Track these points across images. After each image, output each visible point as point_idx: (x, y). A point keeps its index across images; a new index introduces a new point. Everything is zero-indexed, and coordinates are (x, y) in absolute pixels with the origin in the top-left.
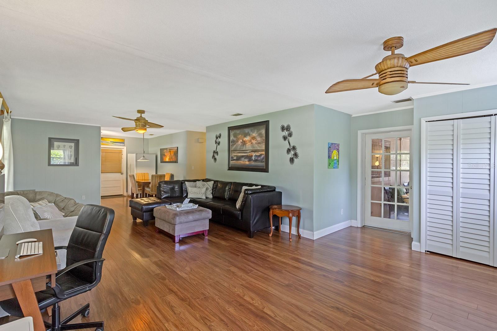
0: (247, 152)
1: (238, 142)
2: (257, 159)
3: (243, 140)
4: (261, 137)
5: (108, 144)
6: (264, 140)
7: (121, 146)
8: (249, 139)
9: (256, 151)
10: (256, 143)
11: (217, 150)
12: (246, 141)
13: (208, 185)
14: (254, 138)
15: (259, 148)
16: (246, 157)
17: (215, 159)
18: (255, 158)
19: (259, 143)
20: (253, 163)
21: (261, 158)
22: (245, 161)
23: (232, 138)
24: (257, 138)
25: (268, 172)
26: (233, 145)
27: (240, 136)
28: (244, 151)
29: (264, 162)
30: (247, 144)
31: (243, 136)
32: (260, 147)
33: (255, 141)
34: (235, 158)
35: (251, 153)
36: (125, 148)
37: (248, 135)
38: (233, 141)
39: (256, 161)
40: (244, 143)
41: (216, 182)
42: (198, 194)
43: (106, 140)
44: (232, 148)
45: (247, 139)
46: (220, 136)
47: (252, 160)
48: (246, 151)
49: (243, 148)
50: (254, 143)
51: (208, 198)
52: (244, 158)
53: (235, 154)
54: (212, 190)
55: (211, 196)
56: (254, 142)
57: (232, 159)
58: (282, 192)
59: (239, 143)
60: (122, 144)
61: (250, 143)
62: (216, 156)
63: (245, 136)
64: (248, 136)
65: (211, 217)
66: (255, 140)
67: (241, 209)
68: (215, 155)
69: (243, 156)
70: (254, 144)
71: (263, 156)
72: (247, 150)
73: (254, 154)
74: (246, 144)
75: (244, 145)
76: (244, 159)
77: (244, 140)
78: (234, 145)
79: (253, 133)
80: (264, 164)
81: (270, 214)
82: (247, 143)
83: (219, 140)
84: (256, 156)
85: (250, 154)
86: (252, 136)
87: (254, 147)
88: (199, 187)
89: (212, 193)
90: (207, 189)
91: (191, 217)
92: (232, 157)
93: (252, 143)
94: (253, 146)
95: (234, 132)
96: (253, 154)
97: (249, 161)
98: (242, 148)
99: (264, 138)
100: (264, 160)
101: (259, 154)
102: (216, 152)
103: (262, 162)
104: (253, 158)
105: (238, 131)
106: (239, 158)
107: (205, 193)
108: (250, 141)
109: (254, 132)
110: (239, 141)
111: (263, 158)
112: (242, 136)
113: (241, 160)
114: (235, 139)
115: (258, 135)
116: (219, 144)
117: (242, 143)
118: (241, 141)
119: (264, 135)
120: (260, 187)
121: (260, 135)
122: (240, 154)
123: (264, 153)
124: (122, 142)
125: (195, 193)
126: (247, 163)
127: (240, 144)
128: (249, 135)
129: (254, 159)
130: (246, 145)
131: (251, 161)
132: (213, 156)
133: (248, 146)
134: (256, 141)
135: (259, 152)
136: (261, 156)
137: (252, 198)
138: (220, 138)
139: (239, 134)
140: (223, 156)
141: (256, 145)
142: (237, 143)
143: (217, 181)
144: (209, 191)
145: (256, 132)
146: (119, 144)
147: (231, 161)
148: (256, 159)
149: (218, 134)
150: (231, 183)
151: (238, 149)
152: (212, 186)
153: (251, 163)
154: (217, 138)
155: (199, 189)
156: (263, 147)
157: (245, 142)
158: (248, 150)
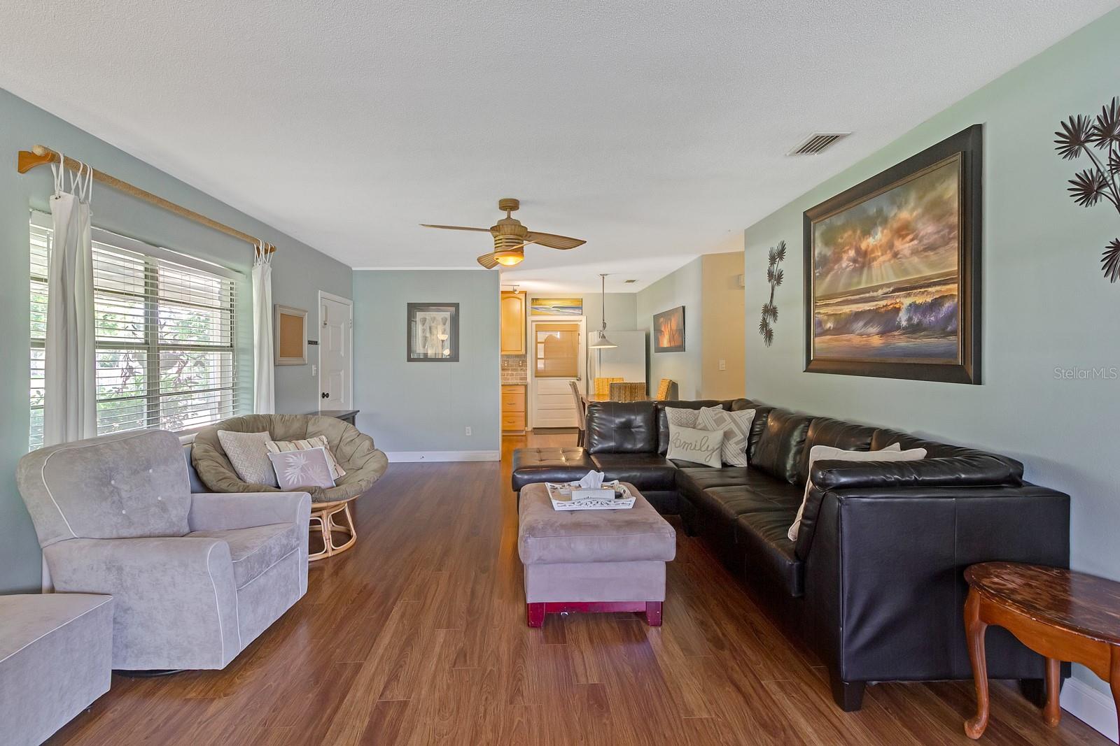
0: (875, 294)
1: (838, 259)
2: (919, 324)
3: (858, 251)
4: (938, 219)
5: (548, 313)
6: (951, 228)
7: (574, 314)
8: (884, 240)
9: (916, 288)
10: (915, 252)
11: (775, 304)
12: (873, 251)
13: (734, 421)
14: (904, 231)
15: (928, 273)
16: (873, 316)
17: (769, 335)
18: (910, 319)
19: (931, 248)
20: (902, 342)
21: (941, 315)
22: (869, 335)
23: (819, 249)
24: (920, 225)
25: (978, 381)
26: (823, 275)
27: (846, 235)
28: (862, 295)
29: (954, 333)
30: (875, 264)
31: (859, 232)
32: (932, 265)
33: (912, 240)
34: (830, 325)
35: (893, 297)
36: (583, 318)
37: (881, 224)
38: (824, 261)
39: (914, 329)
40: (864, 260)
41: (763, 412)
42: (694, 449)
43: (545, 305)
44: (820, 289)
45: (878, 237)
46: (781, 253)
47: (898, 327)
48: (872, 294)
49: (859, 283)
50: (907, 252)
51: (732, 466)
52: (861, 324)
53: (830, 310)
54: (750, 439)
55: (741, 462)
56: (904, 246)
57: (818, 330)
58: (1068, 497)
59: (844, 265)
60: (577, 311)
61: (889, 255)
62: (772, 325)
63: (867, 233)
64: (880, 229)
65: (672, 555)
66: (910, 237)
67: (802, 551)
68: (770, 320)
69: (857, 316)
70: (905, 257)
71: (948, 306)
72: (875, 289)
73: (907, 302)
74: (870, 263)
75: (862, 267)
76: (865, 325)
77: (863, 246)
78: (828, 273)
79: (900, 207)
80: (955, 342)
81: (972, 616)
82: (874, 259)
83: (780, 265)
84: (914, 307)
85: (888, 302)
86: (896, 225)
87: (906, 272)
88: (705, 429)
89: (748, 451)
90: (727, 436)
91: (581, 546)
92: (820, 324)
93: (895, 255)
94: (902, 264)
95: (824, 227)
96: (903, 300)
97: (882, 334)
98: (855, 280)
99: (955, 219)
100: (957, 324)
101: (929, 300)
102: (770, 311)
103: (946, 334)
104: (903, 318)
105: (838, 220)
106: (844, 325)
107: (722, 449)
108: (890, 246)
109: (906, 202)
110: (845, 257)
111: (950, 317)
112: (854, 232)
113: (852, 332)
114: (828, 252)
115: (923, 215)
116: (780, 277)
117: (855, 261)
118: (852, 253)
119: (955, 205)
120: (919, 454)
121: (935, 210)
122: (847, 309)
123: (954, 288)
124: (578, 306)
125: (685, 445)
126: (877, 341)
127: (847, 267)
128: (885, 221)
129: (904, 323)
130: (870, 268)
131: (890, 331)
132: (764, 325)
133: (883, 272)
134: (916, 242)
135: (930, 289)
136: (941, 305)
137: (844, 513)
138: (781, 258)
139: (843, 228)
140: (791, 322)
141: (915, 259)
142: (836, 267)
143: (769, 410)
144: (737, 443)
145: (912, 204)
146: (571, 311)
147: (815, 336)
148: (915, 320)
149: (776, 246)
150: (809, 420)
151: (841, 289)
152: (746, 427)
153: (891, 341)
154: (773, 260)
155: (703, 434)
156: (952, 262)
157: (865, 254)
158: (881, 287)
